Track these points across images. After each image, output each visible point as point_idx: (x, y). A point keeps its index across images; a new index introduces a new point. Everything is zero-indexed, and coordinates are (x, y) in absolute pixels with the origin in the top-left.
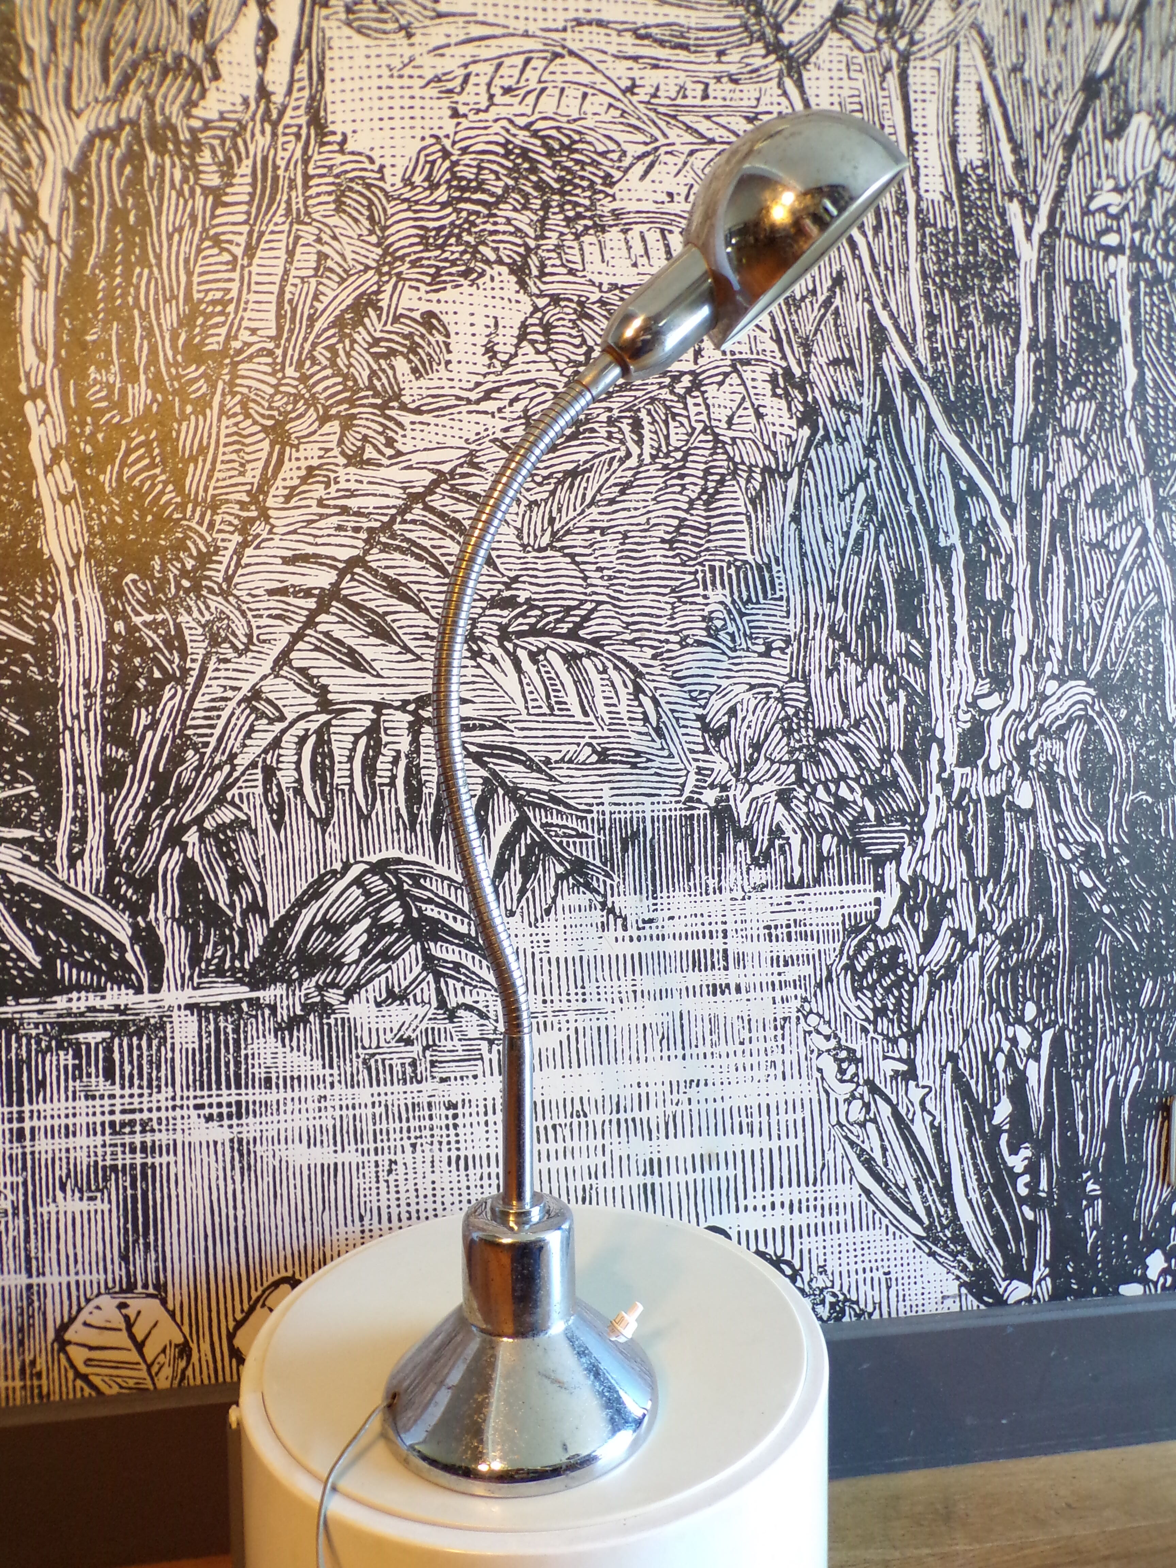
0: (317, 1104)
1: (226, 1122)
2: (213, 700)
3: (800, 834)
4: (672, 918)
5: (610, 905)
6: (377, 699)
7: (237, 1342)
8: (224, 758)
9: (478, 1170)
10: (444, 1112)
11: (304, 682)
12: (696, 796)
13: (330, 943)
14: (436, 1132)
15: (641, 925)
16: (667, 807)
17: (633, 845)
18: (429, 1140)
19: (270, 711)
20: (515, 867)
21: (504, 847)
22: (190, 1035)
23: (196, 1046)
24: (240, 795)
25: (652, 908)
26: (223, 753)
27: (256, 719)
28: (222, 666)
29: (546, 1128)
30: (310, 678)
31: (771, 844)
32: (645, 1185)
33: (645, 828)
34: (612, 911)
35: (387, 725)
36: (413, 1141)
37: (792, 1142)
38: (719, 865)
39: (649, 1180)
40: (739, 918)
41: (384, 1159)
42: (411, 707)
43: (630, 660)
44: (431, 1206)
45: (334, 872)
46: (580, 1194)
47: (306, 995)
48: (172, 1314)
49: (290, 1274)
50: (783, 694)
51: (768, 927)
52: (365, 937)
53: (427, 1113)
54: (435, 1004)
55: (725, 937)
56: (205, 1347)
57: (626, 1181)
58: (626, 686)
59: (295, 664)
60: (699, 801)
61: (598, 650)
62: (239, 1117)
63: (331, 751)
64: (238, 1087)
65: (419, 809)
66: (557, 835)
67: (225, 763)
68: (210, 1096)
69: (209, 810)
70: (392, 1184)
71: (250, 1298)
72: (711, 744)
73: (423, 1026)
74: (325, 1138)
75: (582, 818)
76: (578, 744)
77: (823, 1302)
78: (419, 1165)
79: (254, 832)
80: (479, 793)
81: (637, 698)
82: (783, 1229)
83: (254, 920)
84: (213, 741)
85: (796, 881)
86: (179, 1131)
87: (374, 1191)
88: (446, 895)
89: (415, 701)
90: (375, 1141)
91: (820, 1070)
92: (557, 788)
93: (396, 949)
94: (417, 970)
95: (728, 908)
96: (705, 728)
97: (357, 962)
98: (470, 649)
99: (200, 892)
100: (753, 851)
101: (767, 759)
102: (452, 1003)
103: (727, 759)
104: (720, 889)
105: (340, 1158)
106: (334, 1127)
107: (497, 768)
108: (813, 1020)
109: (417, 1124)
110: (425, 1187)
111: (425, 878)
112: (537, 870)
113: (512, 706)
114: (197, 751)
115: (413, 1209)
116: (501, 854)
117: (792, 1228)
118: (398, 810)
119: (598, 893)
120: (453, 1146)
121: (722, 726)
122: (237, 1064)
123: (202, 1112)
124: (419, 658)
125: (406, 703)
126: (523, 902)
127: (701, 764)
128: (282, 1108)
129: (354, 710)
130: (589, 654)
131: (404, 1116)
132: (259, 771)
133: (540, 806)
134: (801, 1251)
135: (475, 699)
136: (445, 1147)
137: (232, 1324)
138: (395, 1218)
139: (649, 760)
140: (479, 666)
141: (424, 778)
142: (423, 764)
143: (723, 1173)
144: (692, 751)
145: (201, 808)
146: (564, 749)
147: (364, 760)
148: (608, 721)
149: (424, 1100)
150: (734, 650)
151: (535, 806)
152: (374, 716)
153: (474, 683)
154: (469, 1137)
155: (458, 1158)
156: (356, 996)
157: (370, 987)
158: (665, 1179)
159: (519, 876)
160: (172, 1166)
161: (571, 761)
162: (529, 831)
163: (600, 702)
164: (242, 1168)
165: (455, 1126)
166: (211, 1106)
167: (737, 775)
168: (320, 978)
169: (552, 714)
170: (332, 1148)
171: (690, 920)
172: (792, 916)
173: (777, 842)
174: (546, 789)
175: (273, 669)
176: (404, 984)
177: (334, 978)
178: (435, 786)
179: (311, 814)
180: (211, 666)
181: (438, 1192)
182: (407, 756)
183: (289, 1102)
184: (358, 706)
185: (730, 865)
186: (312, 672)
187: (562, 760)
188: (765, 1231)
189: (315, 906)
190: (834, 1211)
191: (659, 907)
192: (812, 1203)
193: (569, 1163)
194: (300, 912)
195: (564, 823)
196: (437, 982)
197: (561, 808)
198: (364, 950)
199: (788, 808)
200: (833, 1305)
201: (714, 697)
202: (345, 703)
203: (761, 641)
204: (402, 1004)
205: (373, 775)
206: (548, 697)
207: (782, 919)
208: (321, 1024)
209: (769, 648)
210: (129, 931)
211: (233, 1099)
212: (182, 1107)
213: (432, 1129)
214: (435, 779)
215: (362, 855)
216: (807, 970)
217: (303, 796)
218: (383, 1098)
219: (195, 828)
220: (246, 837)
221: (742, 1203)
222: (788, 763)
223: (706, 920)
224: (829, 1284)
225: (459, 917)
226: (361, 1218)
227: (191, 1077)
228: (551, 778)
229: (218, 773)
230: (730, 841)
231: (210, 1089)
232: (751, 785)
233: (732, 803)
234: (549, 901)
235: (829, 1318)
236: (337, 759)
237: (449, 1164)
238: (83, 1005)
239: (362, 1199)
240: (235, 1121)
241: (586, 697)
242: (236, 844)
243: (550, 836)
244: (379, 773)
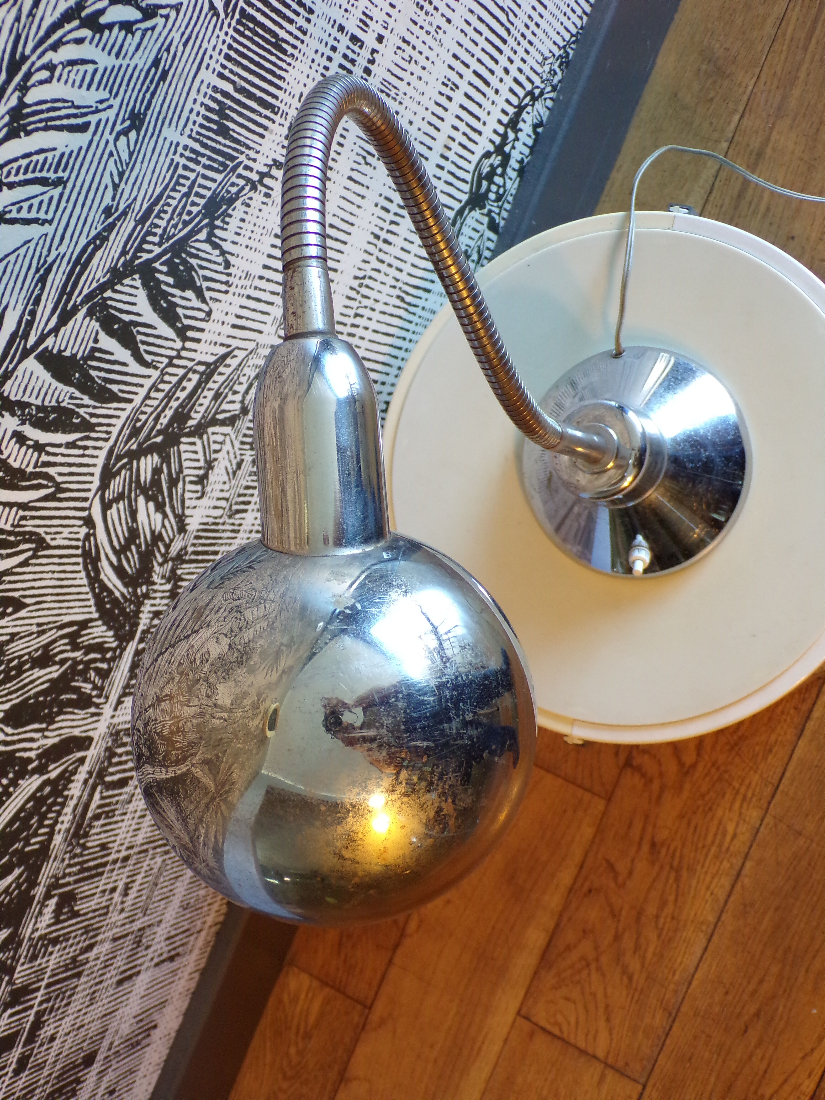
5: (257, 178)
13: (139, 546)
17: (227, 117)
21: (155, 306)
25: (283, 120)
34: (262, 177)
45: (87, 537)
47: (162, 577)
52: (151, 505)
54: (229, 429)
58: (81, 41)
65: (78, 415)
66: (175, 226)
75: (177, 181)
76: (111, 154)
77: (555, 74)
79: (12, 638)
80: (97, 326)
81: (102, 29)
82: (510, 89)
83: (84, 636)
88: (162, 395)
92: (137, 209)
93: (174, 468)
94: (199, 445)
97: (164, 516)
99: (36, 701)
102: (237, 408)
104: (310, 11)
107: (86, 291)
111: (137, 420)
112: (192, 268)
113: (32, 246)
116: (160, 311)
117: (514, 79)
118: (66, 445)
119: (242, 189)
126: (208, 295)
130: (24, 86)
133: (143, 239)
134: (527, 77)
141: (54, 403)
142: (39, 401)
143: (459, 137)
146: (106, 179)
151: (140, 247)
156: (186, 520)
157: (187, 503)
159: (189, 294)
163: (81, 96)
168: (158, 561)
169: (65, 183)
171: (313, 72)
174: (132, 224)
176: (201, 462)
177: (165, 546)
178: (65, 389)
179: (25, 563)
182: (23, 423)
187: (116, 187)
188: (502, 110)
189: (104, 564)
190: (529, 23)
191: (286, 109)
192: (515, 45)
193: (379, 307)
194: (100, 582)
195: (170, 210)
196: (216, 423)
197: (157, 209)
198: (160, 506)
200: (560, 65)
204: (213, 468)
205: (23, 474)
208: (188, 561)
210: (36, 776)
214: (60, 386)
215: (86, 499)
220: (13, 647)
223: (322, 48)
224: (552, 60)
225: (184, 383)
228: (125, 213)
234: (220, 260)
235: (563, 73)
238: (70, 817)
241: (68, 116)
242: (13, 659)
243: (174, 235)
244: (23, 467)
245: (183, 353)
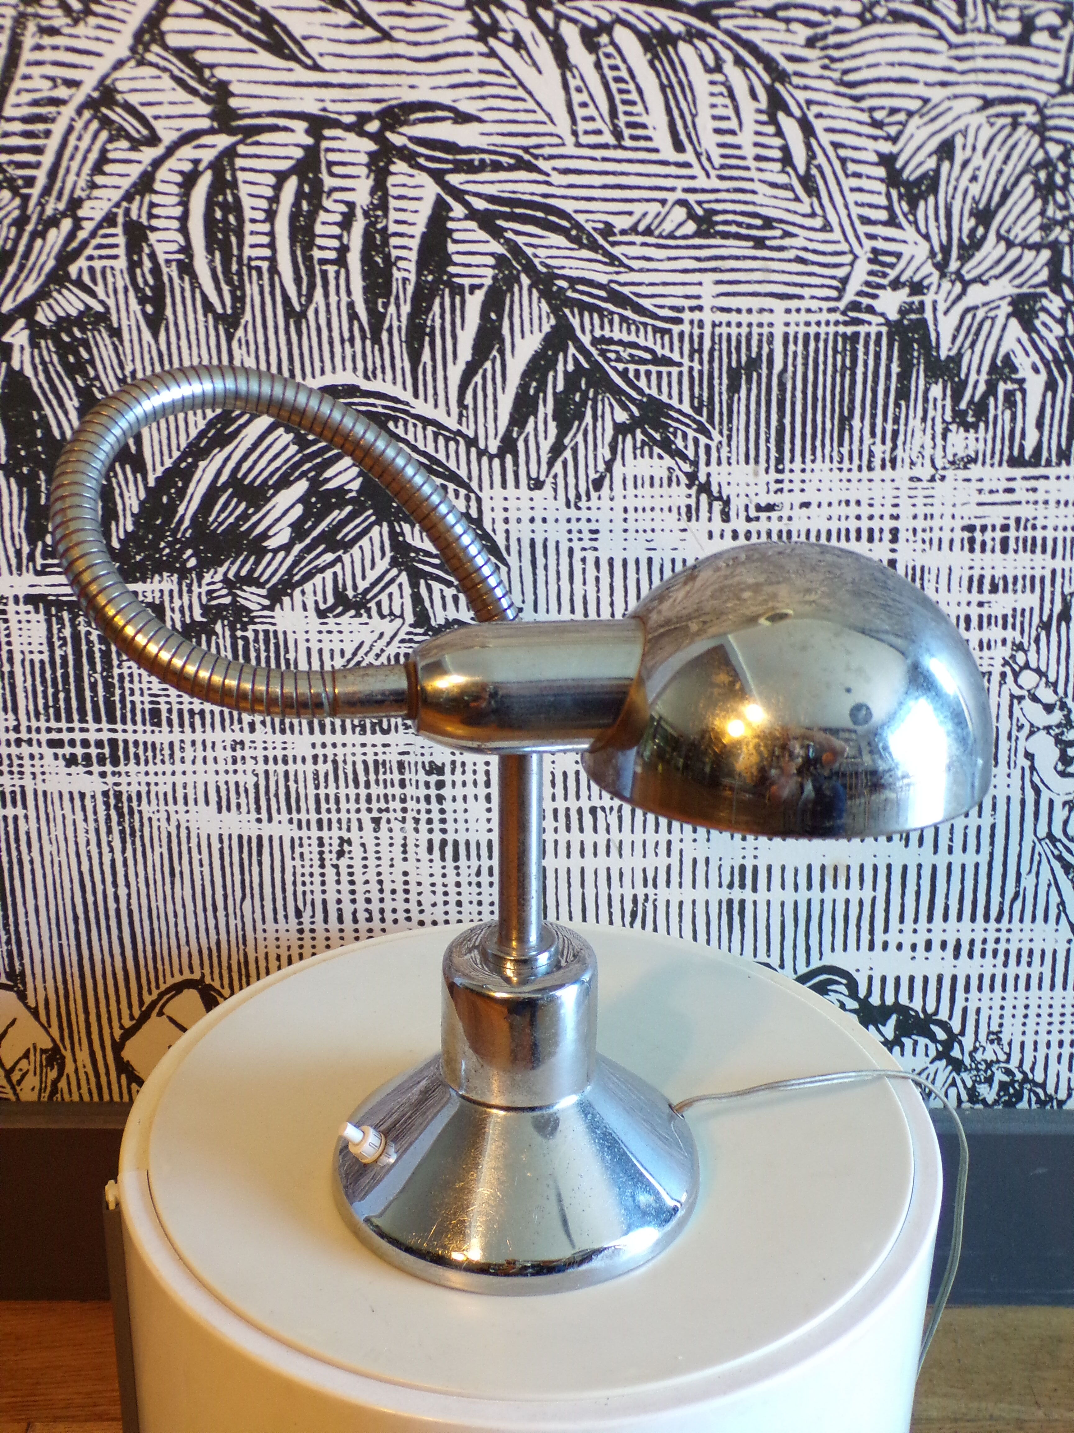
0: (229, 753)
1: (96, 768)
2: (35, 103)
3: (1044, 376)
4: (806, 505)
5: (702, 479)
6: (313, 108)
7: (127, 1054)
8: (62, 206)
9: (474, 863)
10: (422, 777)
11: (187, 75)
12: (865, 301)
13: (245, 517)
14: (410, 805)
15: (753, 513)
16: (813, 318)
17: (749, 381)
18: (400, 815)
19: (131, 125)
20: (546, 408)
21: (527, 375)
22: (35, 641)
23: (46, 657)
24: (91, 270)
25: (774, 487)
26: (59, 198)
27: (111, 140)
28: (47, 41)
29: (580, 811)
30: (198, 68)
31: (991, 389)
32: (730, 902)
33: (771, 352)
34: (705, 488)
35: (332, 157)
36: (375, 814)
37: (970, 858)
38: (896, 420)
39: (737, 894)
40: (921, 511)
41: (332, 836)
42: (373, 126)
43: (767, 48)
44: (401, 906)
46: (628, 906)
47: (209, 593)
48: (35, 1012)
49: (197, 976)
50: (1044, 118)
51: (971, 528)
52: (299, 510)
53: (397, 777)
54: (410, 618)
55: (894, 539)
56: (83, 1056)
57: (701, 894)
58: (754, 96)
59: (173, 41)
60: (871, 310)
61: (708, 28)
62: (115, 762)
63: (237, 199)
64: (112, 720)
65: (386, 305)
66: (619, 359)
67: (64, 214)
68: (71, 730)
69: (42, 294)
70: (344, 871)
71: (141, 1002)
72: (901, 207)
73: (392, 650)
74: (243, 800)
75: (664, 332)
76: (663, 202)
77: (989, 1080)
78: (384, 848)
79: (116, 333)
80: (488, 282)
81: (773, 121)
82: (940, 979)
83: (124, 474)
84: (41, 176)
85: (1028, 453)
86: (28, 776)
87: (317, 879)
88: (430, 450)
89: (381, 115)
90: (318, 811)
91: (1029, 756)
92: (622, 278)
93: (349, 531)
94: (383, 565)
95: (904, 493)
96: (894, 178)
97: (287, 548)
98: (476, 22)
99: (35, 425)
100: (957, 398)
101: (1000, 237)
102: (438, 617)
103: (927, 237)
104: (893, 461)
105: (267, 830)
106: (256, 786)
107: (520, 240)
108: (1028, 679)
109: (381, 791)
110: (393, 879)
111: (396, 420)
112: (581, 417)
113: (549, 128)
114: (15, 191)
115: (375, 907)
116: (524, 387)
117: (954, 978)
118: (351, 305)
119: (684, 458)
120: (437, 826)
121: (925, 176)
122: (109, 687)
123: (60, 752)
124: (386, 36)
125: (364, 117)
126: (558, 468)
127: (880, 244)
128: (178, 755)
129: (275, 128)
130: (692, 35)
131: (362, 778)
132: (119, 230)
133: (592, 309)
134: (965, 1010)
135: (484, 115)
136: (423, 827)
137: (118, 1033)
138: (348, 917)
139: (787, 234)
140: (492, 54)
141: (395, 253)
142: (393, 228)
143: (854, 894)
144: (866, 221)
145: (29, 289)
146: (639, 209)
147: (294, 217)
148: (717, 161)
149: (392, 757)
150: (961, 30)
151: (583, 307)
152: (309, 141)
153: (482, 84)
154: (461, 816)
155: (444, 843)
156: (286, 600)
157: (308, 587)
158: (762, 895)
159: (552, 426)
160: (21, 822)
161: (648, 232)
162: (572, 350)
163: (705, 124)
164: (122, 832)
165: (440, 799)
166: (72, 743)
167: (942, 267)
168: (230, 568)
169: (620, 147)
170: (254, 815)
171: (836, 510)
172: (1014, 512)
173: (1002, 387)
174: (603, 279)
175: (133, 49)
176: (362, 585)
177: (252, 571)
178: (412, 266)
179: (208, 306)
180: (29, 40)
181: (413, 888)
182: (366, 214)
183: (188, 745)
184: (282, 122)
185: (915, 423)
186: (201, 57)
187: (634, 229)
188: (912, 979)
189: (219, 457)
190: (1025, 958)
191: (786, 486)
192: (990, 946)
193: (614, 862)
194: (194, 466)
195: (633, 338)
196: (414, 585)
197: (628, 313)
198: (298, 530)
199: (1028, 327)
200: (1003, 1086)
201: (916, 121)
202: (258, 115)
203: (1014, 13)
204: (358, 615)
205: (309, 245)
206: (613, 113)
207: (995, 516)
208: (234, 638)
209: (1028, 24)
211: (105, 736)
212: (30, 742)
213: (403, 800)
214: (413, 255)
216: (1029, 600)
217: (194, 277)
218: (329, 751)
219: (21, 323)
220: (104, 340)
221: (879, 937)
222: (1037, 247)
223: (865, 511)
224: (1003, 1057)
225: (451, 486)
226: (299, 914)
227: (41, 702)
228: (613, 260)
229: (53, 233)
230: (919, 380)
231: (69, 719)
232: (966, 284)
233: (928, 315)
234: (601, 467)
235: (996, 1102)
236: (248, 214)
237: (430, 850)
239: (300, 889)
240: (109, 768)
241: (682, 116)
242: (89, 350)
243: (608, 360)
244: (319, 241)
245: (485, 460)
